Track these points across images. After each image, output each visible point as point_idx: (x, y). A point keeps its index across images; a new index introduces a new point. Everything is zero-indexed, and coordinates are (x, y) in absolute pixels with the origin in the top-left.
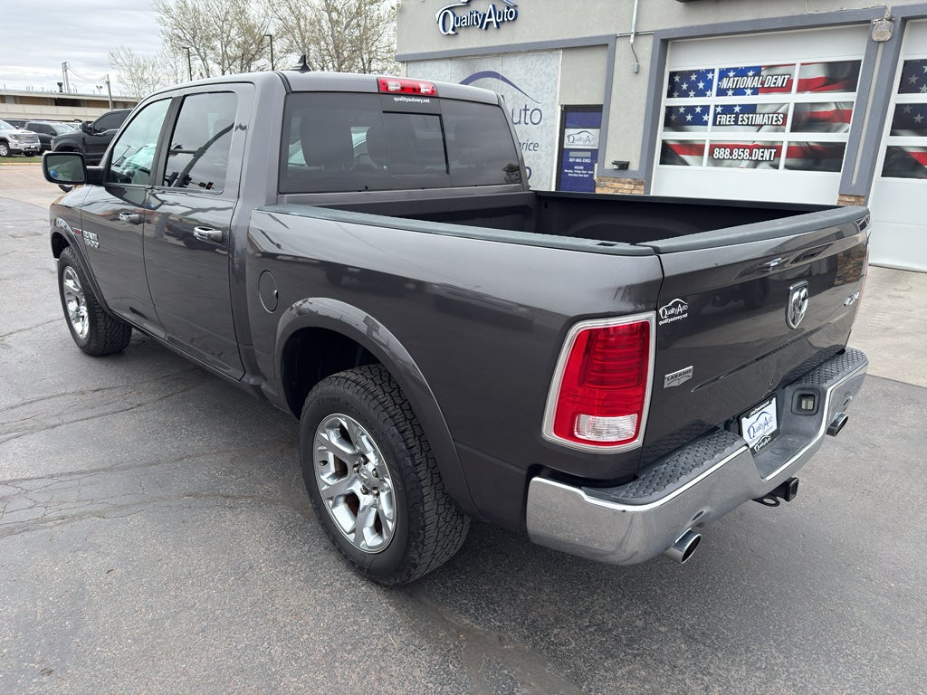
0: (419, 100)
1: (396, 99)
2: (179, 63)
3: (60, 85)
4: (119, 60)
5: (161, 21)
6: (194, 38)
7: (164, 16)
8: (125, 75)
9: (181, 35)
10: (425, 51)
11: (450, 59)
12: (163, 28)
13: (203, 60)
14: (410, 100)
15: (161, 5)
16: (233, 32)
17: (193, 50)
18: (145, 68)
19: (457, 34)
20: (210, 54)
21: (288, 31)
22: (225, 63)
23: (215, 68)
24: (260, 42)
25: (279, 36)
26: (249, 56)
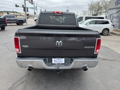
0: (59, 14)
1: (55, 14)
4: (83, 11)
5: (88, 6)
6: (92, 8)
8: (83, 13)
9: (90, 8)
11: (117, 8)
13: (92, 11)
15: (89, 4)
20: (94, 10)
21: (104, 6)
22: (95, 11)
23: (94, 12)
24: (100, 8)
25: (103, 7)
26: (98, 10)
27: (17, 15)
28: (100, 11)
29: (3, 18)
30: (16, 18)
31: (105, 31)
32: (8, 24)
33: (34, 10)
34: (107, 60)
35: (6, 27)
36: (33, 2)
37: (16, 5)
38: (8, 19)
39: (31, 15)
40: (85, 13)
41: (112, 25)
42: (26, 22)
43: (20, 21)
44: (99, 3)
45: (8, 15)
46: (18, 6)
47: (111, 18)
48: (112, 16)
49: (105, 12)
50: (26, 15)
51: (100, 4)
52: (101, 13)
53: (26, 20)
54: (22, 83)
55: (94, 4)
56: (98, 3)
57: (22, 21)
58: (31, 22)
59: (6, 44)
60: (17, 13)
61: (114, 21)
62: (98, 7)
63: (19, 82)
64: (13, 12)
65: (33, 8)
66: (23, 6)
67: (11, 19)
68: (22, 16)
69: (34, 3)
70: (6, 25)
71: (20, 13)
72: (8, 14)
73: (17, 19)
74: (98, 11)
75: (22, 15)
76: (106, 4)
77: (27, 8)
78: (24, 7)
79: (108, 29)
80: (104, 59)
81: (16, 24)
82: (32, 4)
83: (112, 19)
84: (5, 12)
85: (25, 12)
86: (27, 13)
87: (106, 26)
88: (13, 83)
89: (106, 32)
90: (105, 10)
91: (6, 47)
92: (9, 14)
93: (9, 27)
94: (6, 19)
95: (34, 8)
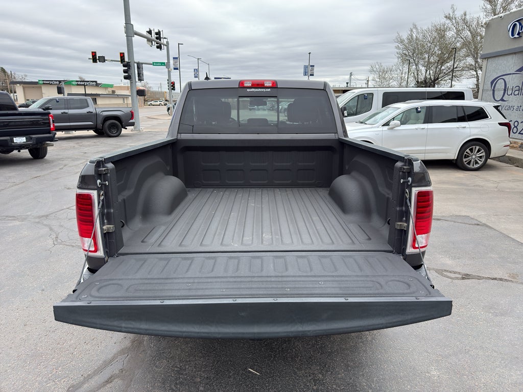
0: (263, 90)
1: (248, 90)
2: (405, 68)
3: (347, 83)
4: (375, 69)
5: (398, 48)
6: (413, 54)
7: (399, 45)
8: (376, 76)
9: (407, 53)
10: (499, 50)
11: (515, 53)
12: (398, 51)
13: (416, 66)
14: (257, 90)
15: (399, 39)
16: (436, 49)
17: (412, 60)
18: (386, 72)
19: (520, 37)
20: (421, 62)
21: (466, 44)
22: (428, 66)
23: (423, 69)
24: (450, 52)
25: (462, 48)
26: (442, 61)
27: (98, 95)
28: (449, 64)
29: (41, 110)
30: (91, 109)
31: (471, 150)
32: (59, 134)
33: (169, 72)
34: (479, 278)
35: (49, 148)
36: (164, 41)
37: (94, 54)
38: (59, 112)
39: (155, 93)
40: (383, 74)
41: (501, 124)
42: (133, 124)
43: (108, 118)
44: (444, 31)
45: (61, 96)
46: (102, 59)
47: (499, 95)
48: (500, 85)
49: (470, 68)
50: (135, 93)
51: (450, 34)
52: (453, 74)
53: (132, 115)
54: (109, 381)
55: (420, 37)
56: (441, 32)
57: (116, 118)
58: (155, 122)
59: (47, 216)
60: (97, 85)
61: (509, 108)
62: (441, 49)
63: (96, 378)
64: (83, 83)
65: (162, 64)
66: (122, 56)
67: (71, 112)
68: (118, 96)
69: (167, 45)
70: (52, 139)
71: (111, 86)
72: (60, 91)
73: (98, 111)
74: (442, 64)
75: (118, 92)
76: (474, 35)
77: (139, 66)
78: (126, 59)
79: (484, 144)
80: (466, 277)
81: (92, 133)
82: (159, 47)
83: (502, 100)
84: (48, 83)
85: (128, 81)
86: (140, 85)
87: (473, 129)
88: (71, 382)
89: (476, 155)
90: (470, 61)
91: (47, 229)
92: (66, 92)
93: (65, 144)
94: (53, 112)
95: (167, 65)
